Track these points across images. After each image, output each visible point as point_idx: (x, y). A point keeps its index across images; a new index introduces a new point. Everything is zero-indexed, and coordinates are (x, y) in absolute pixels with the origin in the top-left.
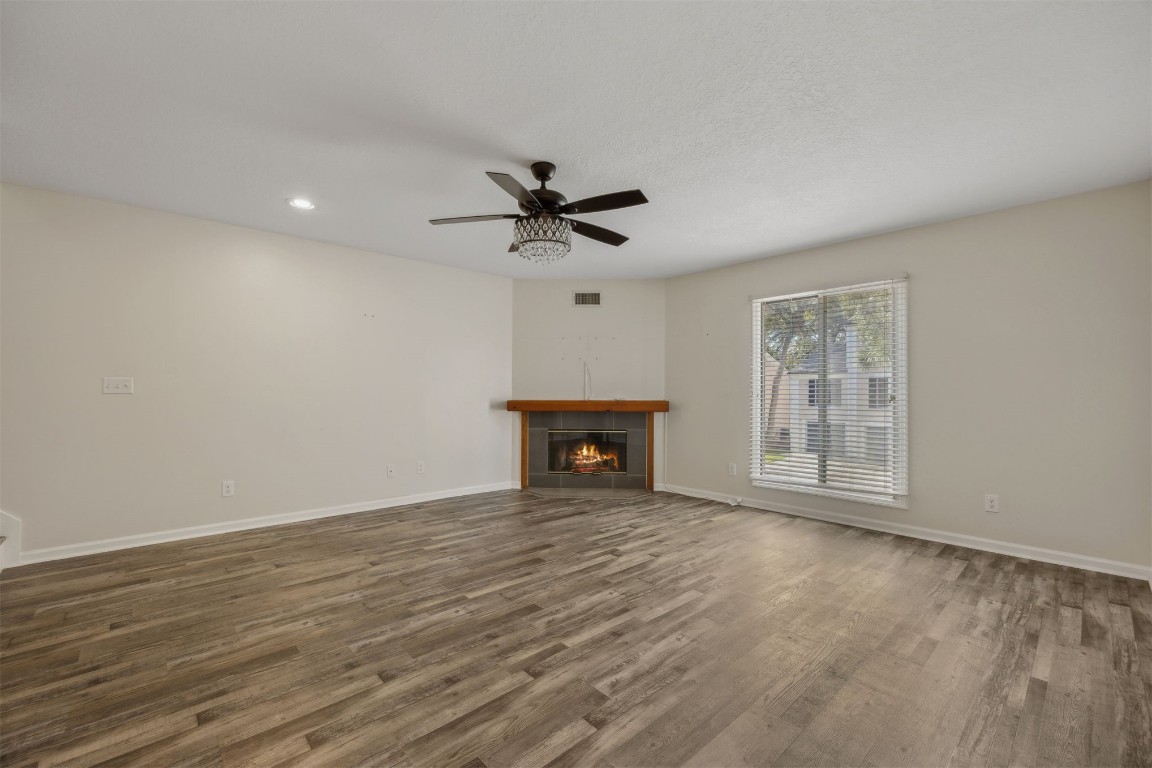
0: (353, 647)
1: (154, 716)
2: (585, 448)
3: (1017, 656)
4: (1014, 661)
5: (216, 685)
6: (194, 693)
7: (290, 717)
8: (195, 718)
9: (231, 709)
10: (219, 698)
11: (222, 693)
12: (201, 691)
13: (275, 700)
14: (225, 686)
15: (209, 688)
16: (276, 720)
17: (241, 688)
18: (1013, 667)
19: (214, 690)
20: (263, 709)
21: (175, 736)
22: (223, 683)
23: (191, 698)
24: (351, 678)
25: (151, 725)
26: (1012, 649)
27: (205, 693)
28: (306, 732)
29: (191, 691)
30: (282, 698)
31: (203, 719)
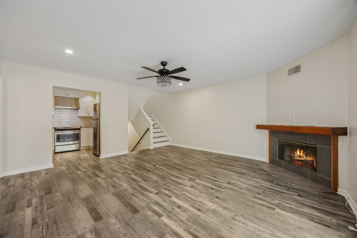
2: (298, 150)
3: (38, 210)
4: (39, 208)
18: (38, 206)
26: (41, 212)
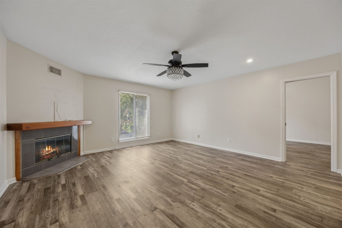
0: (226, 194)
1: (286, 222)
5: (265, 216)
6: (272, 219)
7: (258, 196)
8: (276, 212)
9: (267, 207)
10: (267, 212)
11: (265, 212)
12: (270, 218)
13: (256, 200)
14: (263, 213)
15: (267, 217)
16: (260, 197)
17: (259, 209)
19: (266, 215)
20: (260, 201)
21: (284, 213)
22: (262, 215)
23: (274, 219)
24: (238, 191)
25: (288, 221)
27: (269, 216)
28: (258, 192)
29: (272, 221)
30: (254, 200)
31: (275, 211)
